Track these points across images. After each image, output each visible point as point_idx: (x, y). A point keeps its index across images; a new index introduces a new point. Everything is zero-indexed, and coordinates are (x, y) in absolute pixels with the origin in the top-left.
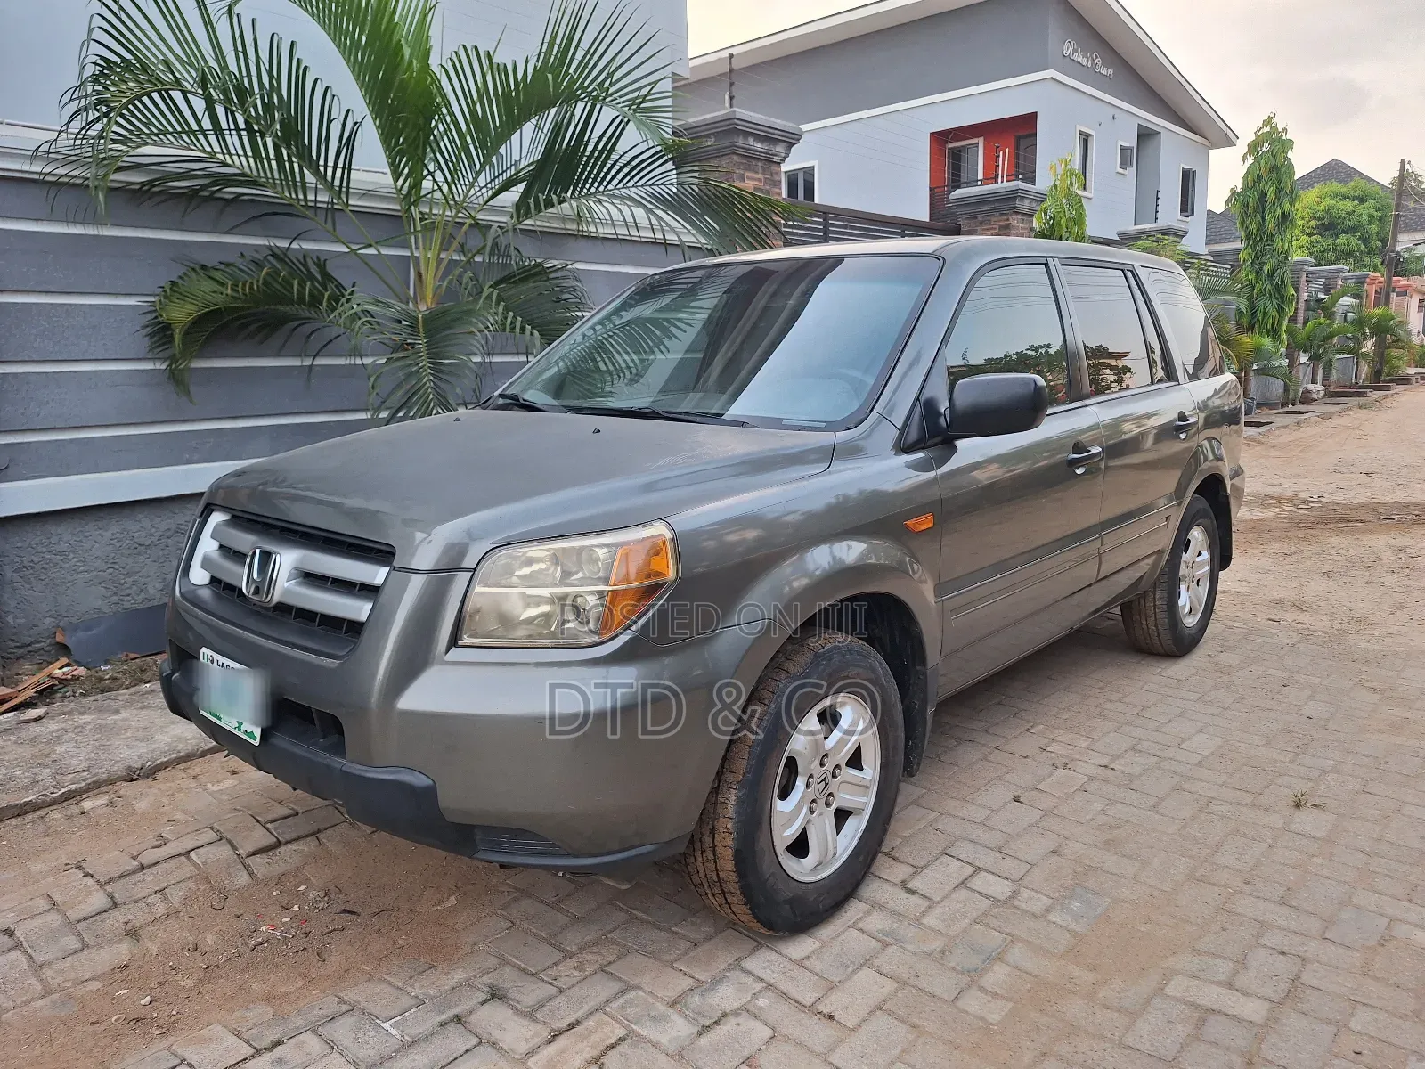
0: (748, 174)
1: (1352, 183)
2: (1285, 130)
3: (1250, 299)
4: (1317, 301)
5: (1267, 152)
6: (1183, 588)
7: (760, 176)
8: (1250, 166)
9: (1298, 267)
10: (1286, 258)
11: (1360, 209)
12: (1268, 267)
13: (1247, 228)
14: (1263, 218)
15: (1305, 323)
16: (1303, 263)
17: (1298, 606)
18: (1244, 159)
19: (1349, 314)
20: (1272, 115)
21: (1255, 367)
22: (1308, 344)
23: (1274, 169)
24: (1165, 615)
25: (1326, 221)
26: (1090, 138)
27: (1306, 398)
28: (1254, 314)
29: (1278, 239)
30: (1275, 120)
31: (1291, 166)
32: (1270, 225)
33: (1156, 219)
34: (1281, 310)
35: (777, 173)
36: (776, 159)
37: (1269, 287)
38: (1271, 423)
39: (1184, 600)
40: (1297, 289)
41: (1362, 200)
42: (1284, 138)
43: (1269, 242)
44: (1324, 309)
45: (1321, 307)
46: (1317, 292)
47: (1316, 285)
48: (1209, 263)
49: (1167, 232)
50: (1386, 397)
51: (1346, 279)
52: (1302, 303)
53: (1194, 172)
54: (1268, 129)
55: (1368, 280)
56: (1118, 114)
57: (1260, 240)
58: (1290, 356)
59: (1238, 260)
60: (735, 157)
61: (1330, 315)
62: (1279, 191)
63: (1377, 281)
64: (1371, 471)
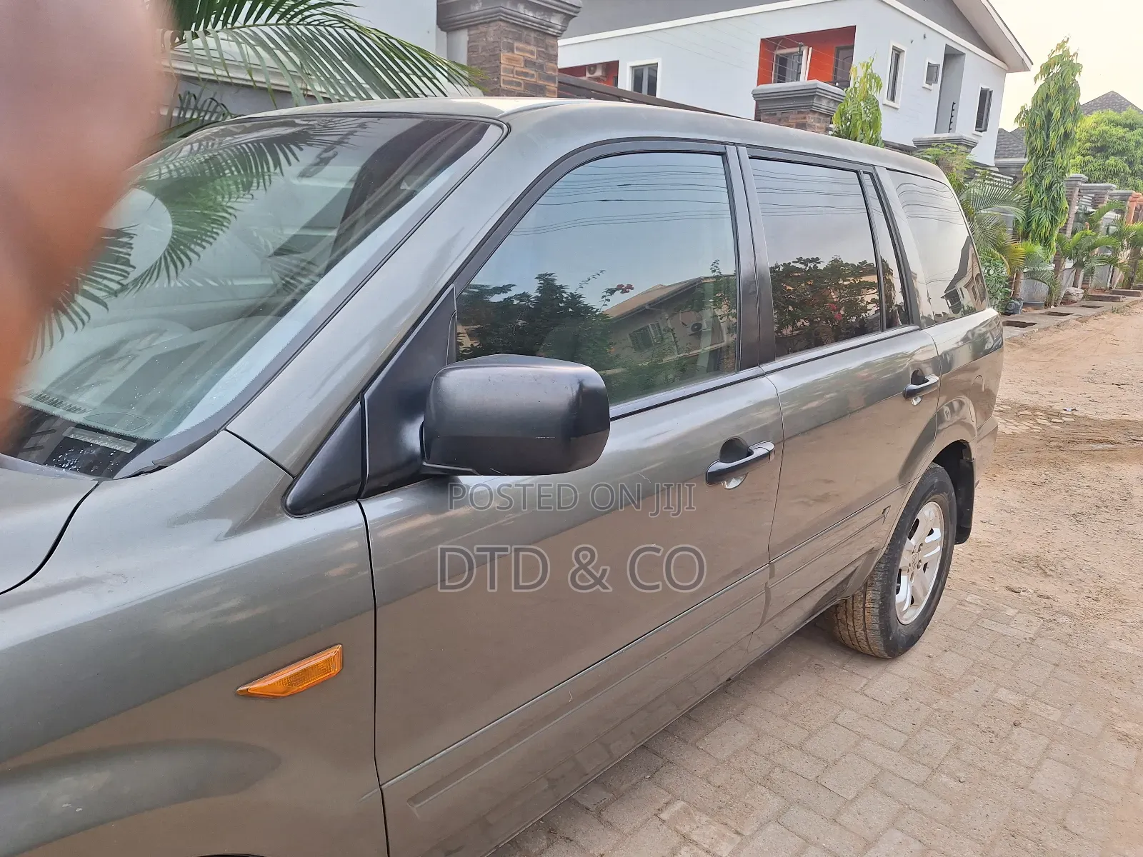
0: (516, 44)
1: (1125, 113)
2: (1075, 54)
3: (1027, 210)
4: (1085, 214)
5: (1057, 74)
6: (904, 578)
7: (532, 48)
8: (1041, 87)
9: (1073, 183)
10: (1064, 174)
11: (1129, 135)
12: (1047, 181)
13: (1032, 143)
14: (1048, 136)
15: (1073, 233)
16: (1077, 179)
17: (1042, 568)
18: (1036, 79)
19: (1111, 227)
20: (1066, 40)
21: (1025, 271)
22: (1074, 252)
23: (1062, 90)
24: (876, 620)
25: (1099, 144)
26: (902, 54)
27: (1067, 301)
28: (1029, 224)
29: (1058, 156)
30: (1067, 45)
31: (1077, 90)
32: (1053, 142)
33: (950, 129)
34: (1053, 221)
35: (552, 47)
36: (551, 31)
37: (1046, 199)
38: (1034, 324)
39: (903, 596)
40: (1069, 202)
41: (1132, 127)
42: (1074, 62)
43: (1050, 158)
44: (1091, 221)
45: (1086, 218)
46: (1086, 206)
47: (1087, 200)
48: (993, 174)
49: (959, 142)
50: (1134, 303)
51: (1111, 196)
52: (1073, 216)
53: (991, 92)
54: (1061, 53)
55: (1130, 198)
56: (929, 34)
57: (1043, 155)
58: (1057, 262)
59: (1020, 173)
60: (502, 24)
61: (1095, 227)
62: (1063, 111)
63: (1138, 199)
64: (1123, 382)
